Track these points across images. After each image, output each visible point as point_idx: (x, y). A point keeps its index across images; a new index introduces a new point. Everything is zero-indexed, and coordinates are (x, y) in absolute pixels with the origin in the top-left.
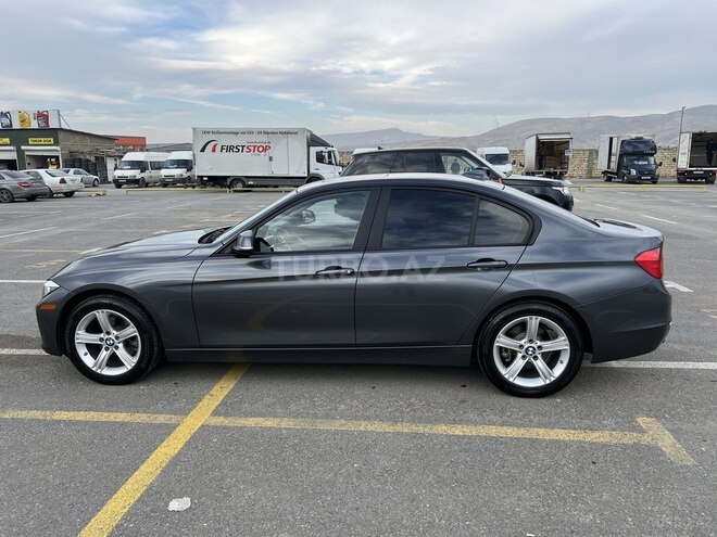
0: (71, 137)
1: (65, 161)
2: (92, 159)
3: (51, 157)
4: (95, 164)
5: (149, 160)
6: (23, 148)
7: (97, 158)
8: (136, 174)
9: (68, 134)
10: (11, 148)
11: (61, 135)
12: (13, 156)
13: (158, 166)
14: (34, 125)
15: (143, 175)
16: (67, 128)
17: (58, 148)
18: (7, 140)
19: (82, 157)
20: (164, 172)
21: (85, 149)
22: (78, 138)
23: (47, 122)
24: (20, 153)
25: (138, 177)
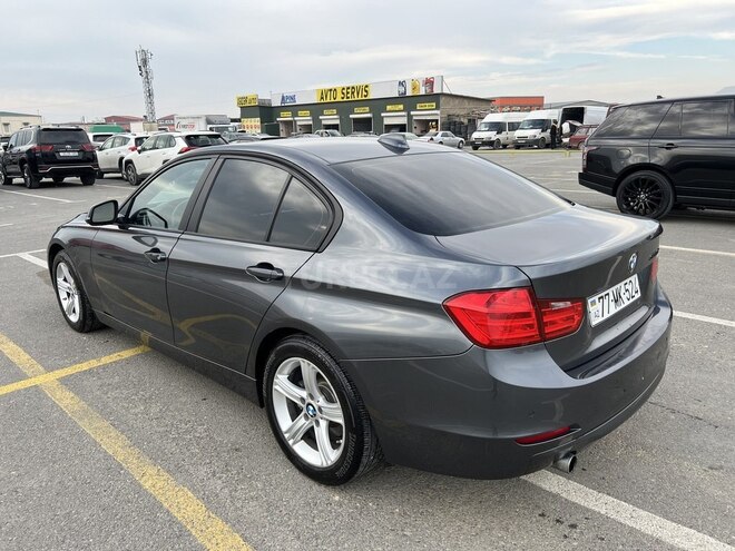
0: (452, 101)
1: (442, 124)
2: (466, 121)
3: (433, 121)
4: (467, 127)
5: (507, 121)
6: (412, 113)
7: (469, 120)
8: (493, 135)
9: (449, 98)
10: (404, 113)
11: (442, 100)
12: (403, 121)
13: (514, 127)
14: (422, 92)
15: (498, 136)
16: (448, 92)
17: (438, 112)
18: (401, 107)
19: (457, 120)
20: (518, 133)
21: (461, 112)
22: (457, 101)
23: (432, 88)
24: (410, 117)
25: (494, 138)
